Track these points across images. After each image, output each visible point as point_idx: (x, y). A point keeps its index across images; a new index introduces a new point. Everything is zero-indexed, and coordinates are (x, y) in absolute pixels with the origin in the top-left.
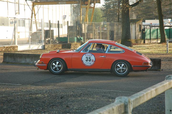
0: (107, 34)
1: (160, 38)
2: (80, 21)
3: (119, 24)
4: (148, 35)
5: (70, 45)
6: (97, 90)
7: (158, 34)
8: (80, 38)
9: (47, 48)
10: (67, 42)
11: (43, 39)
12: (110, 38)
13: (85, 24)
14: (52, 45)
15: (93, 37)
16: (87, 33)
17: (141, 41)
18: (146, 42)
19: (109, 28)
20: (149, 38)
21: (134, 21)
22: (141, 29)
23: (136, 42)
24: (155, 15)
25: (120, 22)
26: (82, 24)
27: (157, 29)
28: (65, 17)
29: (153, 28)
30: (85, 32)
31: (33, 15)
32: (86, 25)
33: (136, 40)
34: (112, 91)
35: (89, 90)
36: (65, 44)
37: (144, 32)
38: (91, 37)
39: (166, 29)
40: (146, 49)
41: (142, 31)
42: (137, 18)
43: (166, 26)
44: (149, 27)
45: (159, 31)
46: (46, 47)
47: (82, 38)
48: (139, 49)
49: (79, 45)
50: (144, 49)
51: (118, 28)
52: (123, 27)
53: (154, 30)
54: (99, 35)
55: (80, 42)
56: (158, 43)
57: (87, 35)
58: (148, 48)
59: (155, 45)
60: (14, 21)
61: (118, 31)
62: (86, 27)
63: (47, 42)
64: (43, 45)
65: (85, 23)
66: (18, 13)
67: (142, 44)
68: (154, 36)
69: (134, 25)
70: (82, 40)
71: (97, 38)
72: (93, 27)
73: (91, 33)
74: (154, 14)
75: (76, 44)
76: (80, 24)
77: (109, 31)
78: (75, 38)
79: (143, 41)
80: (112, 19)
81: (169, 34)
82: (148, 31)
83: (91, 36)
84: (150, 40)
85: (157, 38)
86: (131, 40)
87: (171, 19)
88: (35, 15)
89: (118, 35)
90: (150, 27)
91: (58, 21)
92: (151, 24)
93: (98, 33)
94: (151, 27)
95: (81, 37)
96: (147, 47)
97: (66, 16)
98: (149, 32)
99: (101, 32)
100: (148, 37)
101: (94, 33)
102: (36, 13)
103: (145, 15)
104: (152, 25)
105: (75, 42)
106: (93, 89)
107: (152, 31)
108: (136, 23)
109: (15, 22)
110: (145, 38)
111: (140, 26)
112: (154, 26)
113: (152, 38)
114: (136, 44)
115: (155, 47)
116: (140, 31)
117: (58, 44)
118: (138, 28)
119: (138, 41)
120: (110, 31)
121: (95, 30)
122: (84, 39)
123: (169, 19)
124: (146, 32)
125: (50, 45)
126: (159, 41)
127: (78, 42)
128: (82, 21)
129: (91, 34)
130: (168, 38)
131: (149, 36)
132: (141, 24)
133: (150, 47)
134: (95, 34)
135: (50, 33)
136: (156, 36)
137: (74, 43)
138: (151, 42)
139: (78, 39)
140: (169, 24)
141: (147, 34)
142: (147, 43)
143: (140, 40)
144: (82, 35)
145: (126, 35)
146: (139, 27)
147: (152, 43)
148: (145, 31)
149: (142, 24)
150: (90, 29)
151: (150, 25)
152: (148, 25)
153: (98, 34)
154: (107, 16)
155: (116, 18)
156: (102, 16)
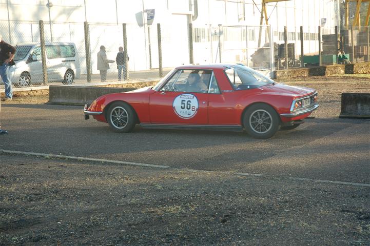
5: (325, 68)
8: (343, 56)
9: (281, 77)
10: (318, 64)
11: (273, 61)
13: (352, 31)
14: (290, 70)
15: (368, 53)
16: (357, 47)
26: (348, 30)
28: (324, 21)
30: (352, 45)
31: (264, 19)
36: (313, 67)
38: (364, 54)
46: (278, 75)
47: (347, 56)
49: (341, 68)
60: (218, 31)
63: (282, 66)
64: (273, 71)
65: (352, 28)
70: (346, 58)
75: (335, 68)
76: (345, 31)
78: (334, 56)
83: (365, 50)
88: (267, 20)
91: (301, 28)
97: (325, 19)
102: (268, 17)
105: (334, 63)
117: (301, 69)
122: (351, 57)
125: (286, 71)
127: (339, 63)
128: (348, 26)
129: (365, 48)
135: (286, 48)
137: (331, 66)
139: (339, 57)
144: (349, 50)
150: (362, 39)
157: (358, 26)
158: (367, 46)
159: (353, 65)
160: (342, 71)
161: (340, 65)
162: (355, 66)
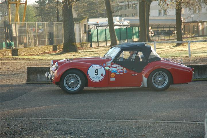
0: (45, 37)
1: (110, 39)
2: (9, 21)
3: (59, 24)
4: (95, 36)
6: (44, 119)
7: (107, 35)
8: (10, 43)
12: (48, 42)
13: (15, 25)
15: (27, 41)
16: (19, 37)
17: (87, 44)
18: (94, 45)
19: (47, 29)
20: (97, 41)
21: (79, 20)
22: (87, 30)
23: (81, 46)
24: (99, 12)
25: (60, 22)
26: (12, 24)
27: (106, 29)
29: (100, 28)
30: (16, 35)
32: (18, 26)
33: (81, 44)
34: (67, 119)
35: (33, 120)
37: (90, 33)
38: (24, 42)
39: (116, 29)
40: (95, 54)
41: (87, 32)
42: (78, 17)
43: (115, 25)
44: (95, 27)
45: (108, 31)
47: (13, 43)
48: (87, 55)
49: (9, 52)
50: (92, 54)
51: (58, 29)
52: (65, 27)
53: (102, 30)
54: (34, 39)
55: (10, 49)
56: (108, 46)
57: (19, 40)
58: (97, 53)
59: (104, 49)
61: (58, 33)
62: (17, 28)
65: (15, 23)
67: (89, 48)
68: (102, 38)
69: (78, 24)
71: (32, 42)
72: (26, 28)
73: (24, 36)
74: (98, 12)
75: (5, 52)
76: (10, 25)
77: (47, 33)
78: (4, 43)
79: (89, 44)
80: (49, 19)
81: (119, 35)
82: (95, 32)
83: (24, 40)
84: (98, 43)
85: (106, 41)
86: (76, 43)
87: (119, 17)
89: (58, 38)
90: (97, 27)
92: (98, 23)
93: (33, 35)
94: (98, 27)
95: (12, 41)
96: (95, 51)
98: (96, 34)
99: (37, 34)
100: (95, 39)
101: (28, 36)
103: (87, 13)
104: (99, 25)
105: (4, 48)
106: (38, 119)
107: (99, 31)
108: (80, 22)
110: (92, 41)
111: (85, 25)
112: (101, 25)
113: (99, 40)
114: (81, 49)
115: (105, 51)
116: (85, 32)
118: (82, 29)
119: (84, 45)
120: (49, 33)
121: (30, 32)
122: (15, 44)
123: (116, 17)
124: (93, 33)
126: (109, 44)
127: (8, 48)
128: (11, 21)
129: (25, 38)
130: (118, 40)
131: (97, 38)
132: (86, 23)
133: (99, 52)
134: (29, 37)
136: (105, 38)
137: (2, 50)
138: (99, 46)
139: (7, 44)
140: (118, 23)
141: (93, 35)
142: (95, 47)
143: (86, 43)
144: (13, 39)
145: (70, 37)
146: (83, 27)
147: (101, 46)
148: (91, 31)
149: (87, 23)
150: (22, 31)
151: (96, 25)
152: (94, 25)
153: (32, 37)
154: (42, 15)
155: (53, 17)
156: (35, 15)
157: (18, 21)
158: (26, 36)
159: (17, 50)
160: (10, 54)
161: (8, 50)
162: (19, 51)
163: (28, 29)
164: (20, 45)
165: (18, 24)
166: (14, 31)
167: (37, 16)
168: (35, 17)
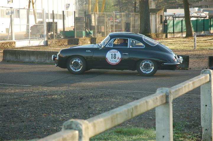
0: (122, 27)
1: (185, 31)
2: (89, 11)
3: (136, 14)
4: (171, 27)
5: (78, 40)
7: (183, 26)
8: (89, 32)
9: (51, 44)
10: (74, 37)
11: (45, 33)
13: (95, 15)
14: (56, 40)
15: (105, 30)
16: (98, 26)
17: (162, 35)
18: (169, 36)
19: (124, 20)
20: (172, 32)
21: (155, 11)
22: (163, 21)
23: (157, 36)
24: (178, 3)
25: (137, 12)
26: (91, 15)
27: (182, 20)
28: (68, 6)
29: (177, 19)
30: (95, 25)
31: (31, 3)
32: (97, 16)
33: (157, 34)
36: (71, 39)
37: (166, 24)
38: (102, 31)
39: (193, 20)
40: (169, 44)
41: (163, 23)
42: (156, 7)
43: (193, 17)
44: (172, 18)
45: (184, 22)
46: (49, 43)
47: (92, 32)
49: (88, 40)
50: (166, 44)
51: (135, 19)
52: (141, 18)
53: (178, 21)
54: (112, 29)
55: (89, 37)
56: (183, 37)
57: (98, 29)
58: (172, 44)
59: (179, 40)
60: (10, 11)
61: (135, 23)
62: (96, 18)
63: (49, 37)
64: (45, 40)
65: (95, 13)
66: (11, 1)
67: (164, 38)
68: (178, 29)
69: (155, 15)
70: (91, 34)
71: (109, 31)
72: (104, 18)
73: (102, 25)
74: (176, 2)
75: (85, 40)
76: (89, 15)
77: (124, 23)
78: (84, 32)
79: (165, 35)
80: (126, 8)
81: (196, 27)
82: (170, 23)
83: (102, 29)
84: (174, 34)
85: (182, 32)
86: (151, 34)
87: (198, 8)
88: (33, 4)
89: (134, 28)
90: (173, 18)
91: (63, 12)
92: (175, 14)
93: (111, 25)
94: (175, 18)
95: (91, 30)
96: (170, 42)
98: (172, 25)
99: (114, 24)
100: (170, 30)
101: (106, 25)
102: (34, 2)
103: (166, 4)
104: (175, 16)
105: (84, 37)
107: (175, 22)
108: (156, 13)
109: (12, 13)
110: (168, 32)
111: (161, 16)
112: (177, 16)
113: (175, 31)
114: (156, 39)
115: (179, 42)
116: (161, 22)
117: (63, 40)
118: (158, 20)
119: (159, 35)
120: (126, 23)
121: (107, 22)
122: (94, 33)
123: (195, 8)
124: (169, 24)
125: (54, 40)
126: (184, 35)
127: (87, 37)
128: (91, 12)
129: (103, 27)
130: (195, 31)
131: (172, 29)
132: (162, 14)
133: (173, 43)
134: (107, 27)
135: (53, 25)
136: (181, 29)
137: (82, 38)
138: (175, 37)
140: (196, 15)
141: (169, 26)
142: (170, 38)
143: (162, 33)
144: (92, 28)
145: (145, 27)
146: (160, 18)
147: (176, 37)
148: (167, 22)
149: (164, 14)
150: (100, 21)
151: (173, 16)
152: (171, 16)
153: (110, 27)
154: (120, 5)
155: (130, 7)
156: (113, 4)
157: (97, 12)
158: (105, 26)
160: (89, 42)
161: (87, 38)
162: (97, 39)
163: (106, 19)
164: (98, 34)
165: (97, 14)
166: (93, 20)
167: (115, 5)
168: (113, 6)
